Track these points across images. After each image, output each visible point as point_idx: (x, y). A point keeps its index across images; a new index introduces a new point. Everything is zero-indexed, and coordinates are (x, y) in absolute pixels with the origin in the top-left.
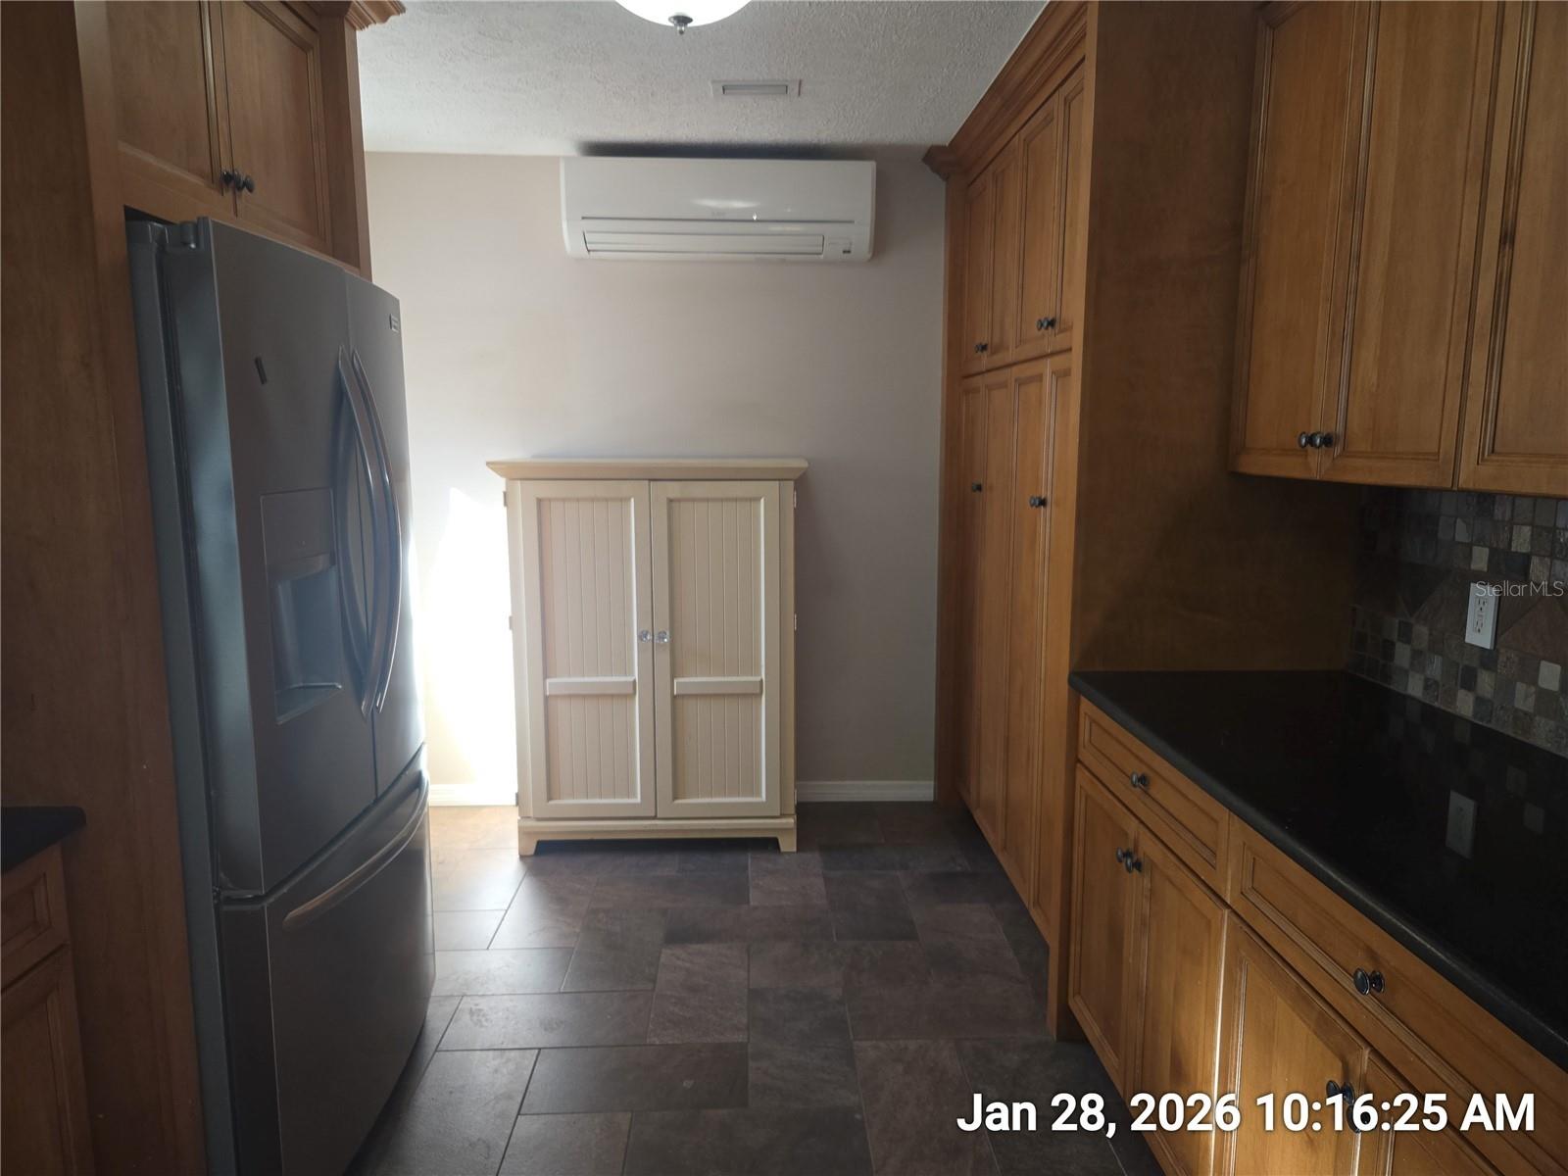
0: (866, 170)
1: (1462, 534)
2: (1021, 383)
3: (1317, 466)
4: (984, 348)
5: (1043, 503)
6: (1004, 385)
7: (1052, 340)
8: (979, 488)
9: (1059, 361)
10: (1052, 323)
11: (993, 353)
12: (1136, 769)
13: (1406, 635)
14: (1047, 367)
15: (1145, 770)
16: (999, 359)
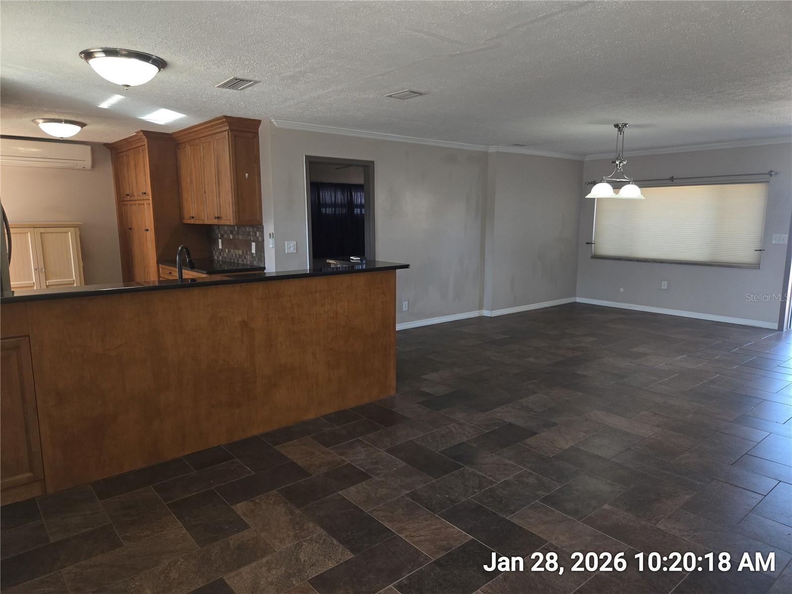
0: (89, 148)
1: (217, 232)
2: (139, 204)
3: (192, 222)
4: (128, 195)
5: (148, 230)
6: (135, 205)
7: (145, 197)
8: (131, 229)
9: (147, 201)
10: (145, 193)
11: (131, 197)
12: (168, 272)
13: (214, 250)
14: (145, 202)
15: (170, 271)
16: (132, 198)
